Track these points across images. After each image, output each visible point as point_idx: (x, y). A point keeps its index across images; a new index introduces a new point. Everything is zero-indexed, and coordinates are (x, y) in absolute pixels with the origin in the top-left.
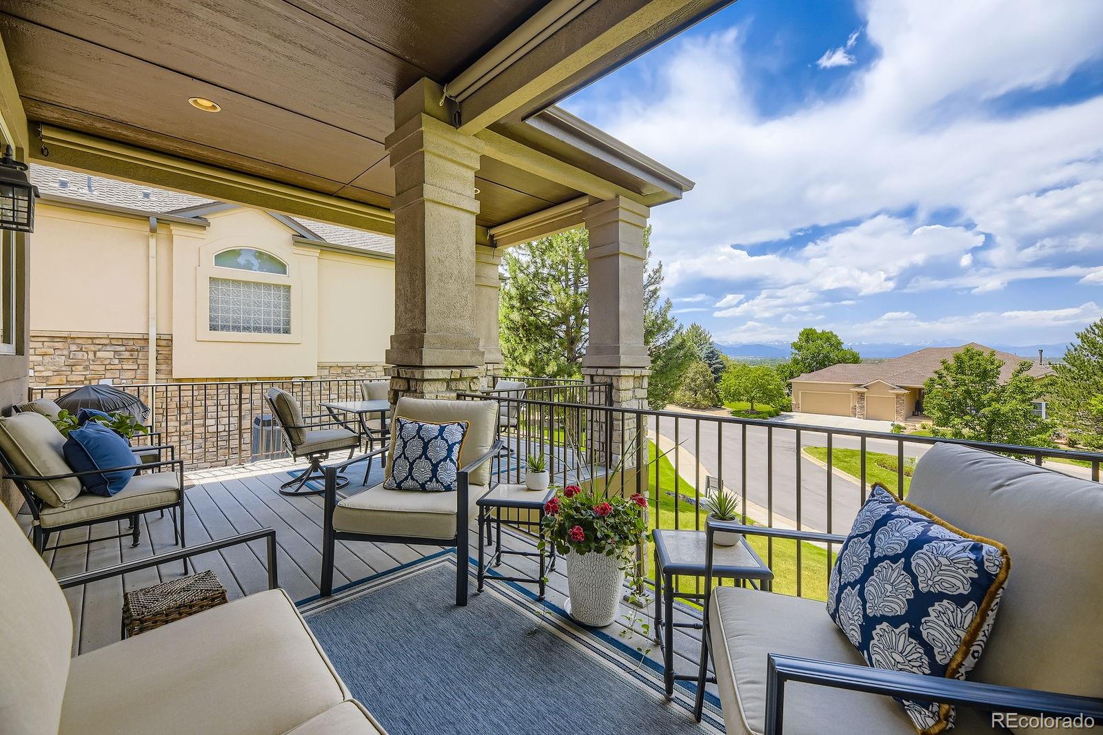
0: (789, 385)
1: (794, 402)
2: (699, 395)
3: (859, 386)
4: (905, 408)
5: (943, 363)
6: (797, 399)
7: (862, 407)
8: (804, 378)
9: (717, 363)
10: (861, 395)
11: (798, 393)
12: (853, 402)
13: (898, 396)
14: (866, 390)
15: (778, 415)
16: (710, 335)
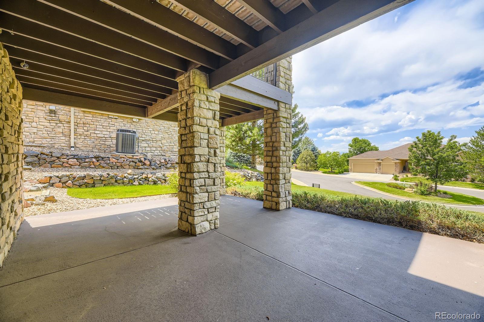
0: (348, 161)
1: (350, 168)
2: (308, 165)
3: (378, 159)
4: (399, 169)
5: (417, 138)
6: (351, 166)
7: (380, 169)
8: (354, 157)
9: (316, 153)
10: (380, 164)
11: (352, 164)
12: (376, 167)
13: (396, 163)
14: (382, 161)
15: (343, 173)
16: (313, 142)
